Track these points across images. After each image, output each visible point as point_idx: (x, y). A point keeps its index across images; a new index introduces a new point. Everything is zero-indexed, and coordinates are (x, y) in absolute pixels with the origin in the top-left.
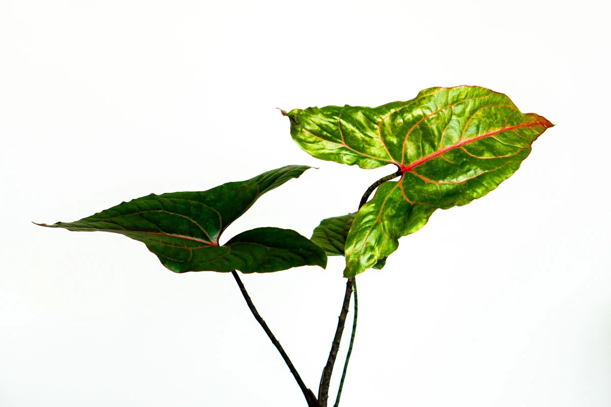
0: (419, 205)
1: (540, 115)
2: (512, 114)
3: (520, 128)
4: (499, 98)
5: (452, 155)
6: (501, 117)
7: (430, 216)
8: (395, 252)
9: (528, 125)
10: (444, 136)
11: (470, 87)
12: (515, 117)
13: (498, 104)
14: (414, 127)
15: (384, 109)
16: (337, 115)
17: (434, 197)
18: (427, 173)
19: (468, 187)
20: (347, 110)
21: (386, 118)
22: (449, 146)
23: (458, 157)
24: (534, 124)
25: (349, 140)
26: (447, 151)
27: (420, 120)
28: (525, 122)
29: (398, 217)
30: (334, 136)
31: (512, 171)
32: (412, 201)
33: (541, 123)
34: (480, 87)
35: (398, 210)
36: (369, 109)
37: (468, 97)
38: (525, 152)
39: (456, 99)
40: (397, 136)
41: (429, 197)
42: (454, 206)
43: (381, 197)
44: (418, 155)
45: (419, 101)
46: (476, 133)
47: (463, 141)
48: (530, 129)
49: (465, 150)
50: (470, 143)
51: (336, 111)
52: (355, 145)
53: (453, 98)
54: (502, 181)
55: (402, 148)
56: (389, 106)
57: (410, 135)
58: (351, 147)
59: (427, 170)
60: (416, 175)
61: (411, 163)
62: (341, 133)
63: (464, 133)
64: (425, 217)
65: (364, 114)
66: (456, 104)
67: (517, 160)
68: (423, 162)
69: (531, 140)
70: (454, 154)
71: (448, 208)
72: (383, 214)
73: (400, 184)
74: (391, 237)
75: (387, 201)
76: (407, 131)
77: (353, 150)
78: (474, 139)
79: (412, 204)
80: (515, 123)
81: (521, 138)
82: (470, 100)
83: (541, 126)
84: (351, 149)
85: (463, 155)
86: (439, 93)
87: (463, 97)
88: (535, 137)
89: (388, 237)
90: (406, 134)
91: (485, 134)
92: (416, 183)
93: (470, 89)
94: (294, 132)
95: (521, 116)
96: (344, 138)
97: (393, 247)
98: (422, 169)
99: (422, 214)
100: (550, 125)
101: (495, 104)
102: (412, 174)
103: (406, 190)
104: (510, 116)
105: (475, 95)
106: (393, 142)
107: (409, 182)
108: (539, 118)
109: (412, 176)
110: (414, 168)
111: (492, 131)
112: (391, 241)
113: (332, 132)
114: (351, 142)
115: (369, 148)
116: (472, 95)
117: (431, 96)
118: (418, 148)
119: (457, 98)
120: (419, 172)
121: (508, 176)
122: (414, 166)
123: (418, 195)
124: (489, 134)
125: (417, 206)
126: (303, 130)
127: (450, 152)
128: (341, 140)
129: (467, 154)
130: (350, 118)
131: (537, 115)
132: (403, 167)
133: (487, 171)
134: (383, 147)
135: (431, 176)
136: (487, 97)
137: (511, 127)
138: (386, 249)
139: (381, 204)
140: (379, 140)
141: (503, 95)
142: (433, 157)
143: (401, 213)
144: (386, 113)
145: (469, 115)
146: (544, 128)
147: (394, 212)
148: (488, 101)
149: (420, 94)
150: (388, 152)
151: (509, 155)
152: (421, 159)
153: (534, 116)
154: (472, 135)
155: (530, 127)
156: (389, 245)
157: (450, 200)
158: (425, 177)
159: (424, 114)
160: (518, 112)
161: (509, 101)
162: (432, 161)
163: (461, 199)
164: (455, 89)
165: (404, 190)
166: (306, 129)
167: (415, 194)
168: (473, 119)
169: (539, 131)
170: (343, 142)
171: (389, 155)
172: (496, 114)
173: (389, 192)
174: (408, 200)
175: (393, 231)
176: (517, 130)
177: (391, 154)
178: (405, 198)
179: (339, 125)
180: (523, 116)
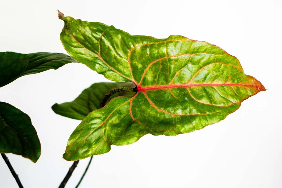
0: (137, 123)
1: (258, 80)
2: (236, 74)
3: (238, 86)
4: (230, 59)
5: (178, 92)
6: (227, 74)
7: (141, 137)
8: (106, 153)
9: (246, 86)
10: (177, 76)
11: (210, 45)
12: (238, 77)
13: (228, 63)
14: (156, 61)
15: (139, 39)
16: (101, 32)
17: (152, 120)
18: (155, 98)
19: (180, 122)
20: (111, 30)
21: (138, 46)
22: (178, 84)
23: (182, 95)
24: (250, 86)
25: (104, 54)
26: (176, 88)
27: (163, 57)
28: (243, 83)
29: (119, 127)
30: (93, 48)
31: (219, 119)
32: (134, 118)
33: (257, 87)
34: (218, 47)
35: (122, 121)
36: (127, 35)
37: (206, 52)
38: (234, 107)
39: (196, 51)
40: (142, 64)
41: (148, 118)
42: (162, 134)
43: (112, 107)
44: (153, 82)
45: (167, 43)
46: (202, 81)
47: (190, 83)
48: (245, 89)
49: (189, 91)
50: (195, 87)
51: (101, 29)
52: (107, 59)
53: (194, 49)
54: (208, 125)
55: (143, 73)
56: (143, 38)
57: (152, 65)
58: (104, 59)
59: (155, 97)
60: (146, 97)
61: (146, 87)
62: (99, 46)
63: (193, 78)
64: (138, 136)
65: (122, 38)
66: (195, 54)
67: (226, 111)
68: (155, 89)
69: (243, 99)
70: (180, 92)
71: (157, 135)
72: (108, 120)
73: (131, 101)
74: (107, 141)
75: (116, 111)
76: (150, 61)
77: (105, 62)
78: (200, 85)
79: (133, 121)
80: (236, 81)
81: (236, 95)
82: (207, 54)
83: (255, 89)
84: (104, 61)
85: (186, 95)
86: (184, 42)
87: (202, 50)
88: (247, 96)
89: (105, 140)
90: (150, 64)
91: (209, 83)
92: (144, 103)
93: (209, 46)
94: (63, 34)
95: (243, 77)
96: (101, 52)
97: (106, 149)
98: (152, 94)
99: (136, 133)
100: (262, 89)
101: (226, 63)
102: (144, 95)
103: (133, 107)
104: (234, 75)
105: (212, 52)
106: (137, 67)
107: (138, 100)
108: (256, 82)
109: (143, 96)
110: (147, 91)
111: (215, 82)
112: (106, 144)
113: (93, 44)
114: (105, 56)
115: (117, 65)
116: (210, 51)
117: (178, 42)
118: (155, 77)
119: (198, 50)
120: (149, 96)
121: (214, 122)
122: (147, 89)
123: (141, 115)
124: (212, 84)
125: (136, 124)
126: (70, 35)
127: (177, 88)
128: (98, 52)
129: (189, 95)
130: (110, 37)
131: (255, 79)
132: (140, 87)
133: (199, 114)
134: (129, 67)
135: (156, 102)
136: (221, 56)
137: (232, 83)
138: (101, 149)
139: (110, 112)
140: (128, 62)
141: (235, 58)
142: (164, 88)
143: (123, 124)
144: (139, 43)
145: (202, 65)
146: (257, 91)
147: (118, 121)
148: (221, 59)
149: (171, 37)
150: (131, 72)
151: (222, 105)
152: (154, 86)
153: (253, 80)
154: (198, 81)
155: (246, 88)
156: (104, 147)
157: (162, 128)
158: (151, 101)
159: (167, 54)
160: (242, 72)
161: (238, 62)
162: (162, 91)
163: (171, 130)
164: (198, 42)
165: (132, 106)
166: (73, 35)
167: (139, 113)
168: (204, 69)
169: (252, 93)
170: (99, 54)
171: (132, 74)
172: (223, 71)
173: (120, 105)
174: (132, 116)
175: (111, 138)
176: (235, 87)
177: (133, 75)
178: (130, 112)
179: (99, 40)
180: (245, 77)
